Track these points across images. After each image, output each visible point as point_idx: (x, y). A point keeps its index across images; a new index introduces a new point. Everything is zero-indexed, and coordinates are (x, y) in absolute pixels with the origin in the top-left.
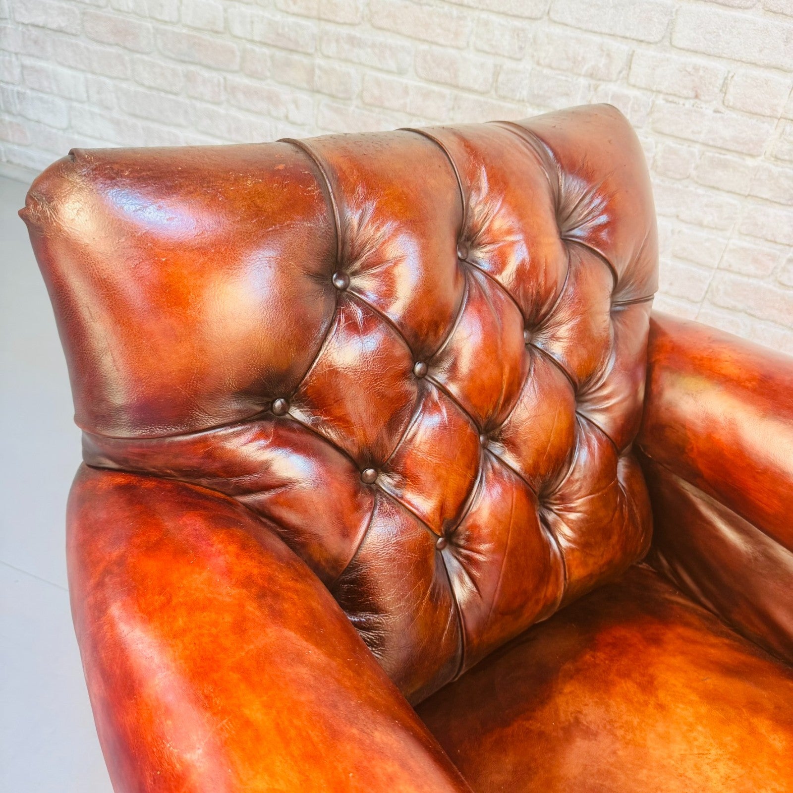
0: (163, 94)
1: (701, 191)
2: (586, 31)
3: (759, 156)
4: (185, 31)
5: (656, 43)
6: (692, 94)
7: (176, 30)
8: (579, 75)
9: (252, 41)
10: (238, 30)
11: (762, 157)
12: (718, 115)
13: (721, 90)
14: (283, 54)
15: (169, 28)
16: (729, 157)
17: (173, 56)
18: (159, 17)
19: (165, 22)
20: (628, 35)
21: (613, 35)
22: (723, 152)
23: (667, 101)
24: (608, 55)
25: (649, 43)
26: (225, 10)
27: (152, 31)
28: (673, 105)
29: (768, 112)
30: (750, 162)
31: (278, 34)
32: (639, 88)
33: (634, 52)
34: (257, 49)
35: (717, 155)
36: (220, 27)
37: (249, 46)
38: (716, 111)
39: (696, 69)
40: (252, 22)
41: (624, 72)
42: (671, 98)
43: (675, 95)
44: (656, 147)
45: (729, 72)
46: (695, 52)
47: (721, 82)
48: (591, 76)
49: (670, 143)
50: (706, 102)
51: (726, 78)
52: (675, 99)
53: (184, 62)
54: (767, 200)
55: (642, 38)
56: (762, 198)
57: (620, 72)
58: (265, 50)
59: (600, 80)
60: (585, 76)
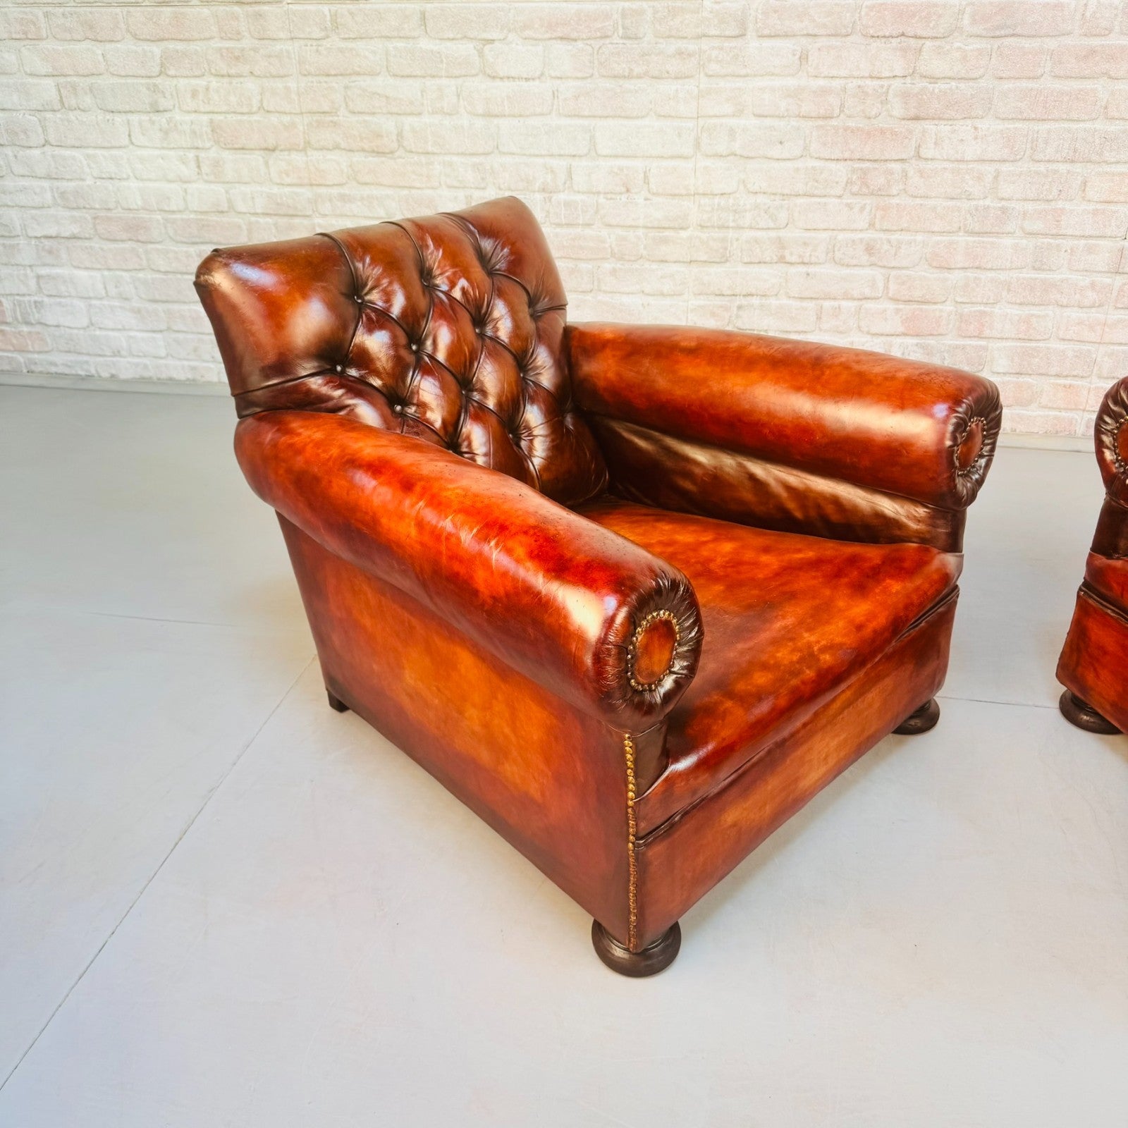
0: (179, 276)
1: (654, 266)
2: (530, 155)
3: (688, 228)
4: (192, 216)
5: (586, 155)
6: (624, 189)
7: (184, 216)
8: (534, 192)
9: (255, 214)
10: (241, 207)
11: (692, 229)
12: (648, 202)
13: (645, 182)
14: (285, 220)
15: (178, 216)
16: (667, 233)
17: (185, 240)
18: (167, 208)
19: (173, 212)
20: (562, 153)
21: (552, 155)
22: (661, 230)
23: (607, 199)
24: (552, 171)
25: (580, 156)
26: (227, 192)
27: (162, 221)
28: (612, 201)
29: (684, 192)
30: (684, 234)
31: (278, 204)
32: (583, 193)
33: (571, 165)
34: (261, 220)
35: (657, 234)
36: (225, 207)
37: (253, 219)
38: (646, 199)
39: (621, 169)
40: (253, 198)
41: (568, 182)
42: (609, 196)
43: (611, 193)
44: (610, 238)
45: (646, 167)
46: (616, 156)
47: (642, 175)
48: (544, 190)
49: (619, 232)
50: (636, 193)
51: (645, 172)
52: (613, 196)
53: (196, 243)
54: (705, 262)
55: (574, 153)
56: (701, 261)
57: (565, 183)
58: (269, 220)
59: (551, 192)
60: (538, 191)
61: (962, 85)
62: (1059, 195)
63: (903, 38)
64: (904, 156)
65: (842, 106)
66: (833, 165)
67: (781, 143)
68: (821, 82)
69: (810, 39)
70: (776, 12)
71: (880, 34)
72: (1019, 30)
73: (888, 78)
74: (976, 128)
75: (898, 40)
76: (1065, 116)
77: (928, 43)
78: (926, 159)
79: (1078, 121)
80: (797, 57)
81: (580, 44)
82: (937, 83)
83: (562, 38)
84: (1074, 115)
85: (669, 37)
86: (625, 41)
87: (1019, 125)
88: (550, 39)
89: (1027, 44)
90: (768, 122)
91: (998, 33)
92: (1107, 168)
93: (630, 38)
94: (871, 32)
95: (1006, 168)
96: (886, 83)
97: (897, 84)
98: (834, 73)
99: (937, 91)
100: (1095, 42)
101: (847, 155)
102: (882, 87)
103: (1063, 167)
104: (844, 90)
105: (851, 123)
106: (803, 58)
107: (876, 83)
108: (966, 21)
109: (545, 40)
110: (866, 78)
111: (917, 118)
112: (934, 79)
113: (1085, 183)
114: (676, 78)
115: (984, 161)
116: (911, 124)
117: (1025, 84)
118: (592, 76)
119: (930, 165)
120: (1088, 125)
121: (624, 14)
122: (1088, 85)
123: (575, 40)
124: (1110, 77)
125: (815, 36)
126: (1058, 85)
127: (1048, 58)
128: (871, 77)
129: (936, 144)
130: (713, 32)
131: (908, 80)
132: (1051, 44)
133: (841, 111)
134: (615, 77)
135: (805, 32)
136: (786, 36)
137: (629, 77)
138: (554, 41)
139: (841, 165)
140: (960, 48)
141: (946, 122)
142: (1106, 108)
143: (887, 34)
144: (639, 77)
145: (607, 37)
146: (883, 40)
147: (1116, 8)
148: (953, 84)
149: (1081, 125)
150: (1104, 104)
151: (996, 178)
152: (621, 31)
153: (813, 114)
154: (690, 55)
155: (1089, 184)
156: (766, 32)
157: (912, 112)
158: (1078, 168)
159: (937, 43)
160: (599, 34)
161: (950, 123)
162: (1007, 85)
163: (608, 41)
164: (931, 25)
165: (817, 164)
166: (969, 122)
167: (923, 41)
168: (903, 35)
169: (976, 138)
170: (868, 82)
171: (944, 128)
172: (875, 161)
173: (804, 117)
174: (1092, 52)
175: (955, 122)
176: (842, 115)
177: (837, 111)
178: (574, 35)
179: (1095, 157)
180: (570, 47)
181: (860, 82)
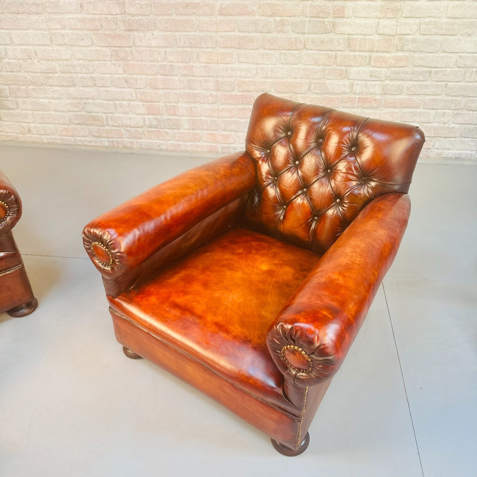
61: (143, 18)
62: (190, 60)
64: (129, 45)
65: (101, 25)
66: (104, 49)
67: (82, 40)
68: (91, 16)
73: (116, 14)
74: (153, 34)
76: (184, 30)
78: (138, 46)
80: (79, 6)
82: (134, 17)
84: (187, 30)
87: (168, 33)
90: (75, 31)
92: (205, 50)
95: (168, 50)
96: (115, 16)
97: (119, 17)
98: (94, 12)
99: (134, 20)
101: (108, 45)
102: (114, 18)
103: (189, 50)
104: (100, 19)
105: (107, 32)
107: (111, 16)
110: (107, 14)
111: (130, 30)
112: (133, 16)
113: (198, 55)
114: (36, 14)
115: (159, 47)
116: (129, 33)
117: (166, 17)
119: (140, 49)
120: (193, 33)
122: (190, 18)
124: (197, 15)
126: (179, 18)
128: (109, 14)
129: (140, 40)
131: (123, 15)
133: (102, 28)
134: (13, 13)
137: (18, 13)
139: (107, 49)
140: (138, 3)
141: (142, 32)
142: (198, 26)
148: (140, 17)
149: (191, 33)
153: (91, 29)
155: (199, 56)
157: (128, 28)
158: (194, 50)
161: (143, 32)
162: (160, 18)
165: (98, 48)
166: (150, 32)
169: (154, 38)
170: (109, 16)
171: (142, 34)
173: (88, 30)
175: (145, 32)
176: (102, 29)
177: (100, 28)
179: (199, 46)
181: (106, 16)
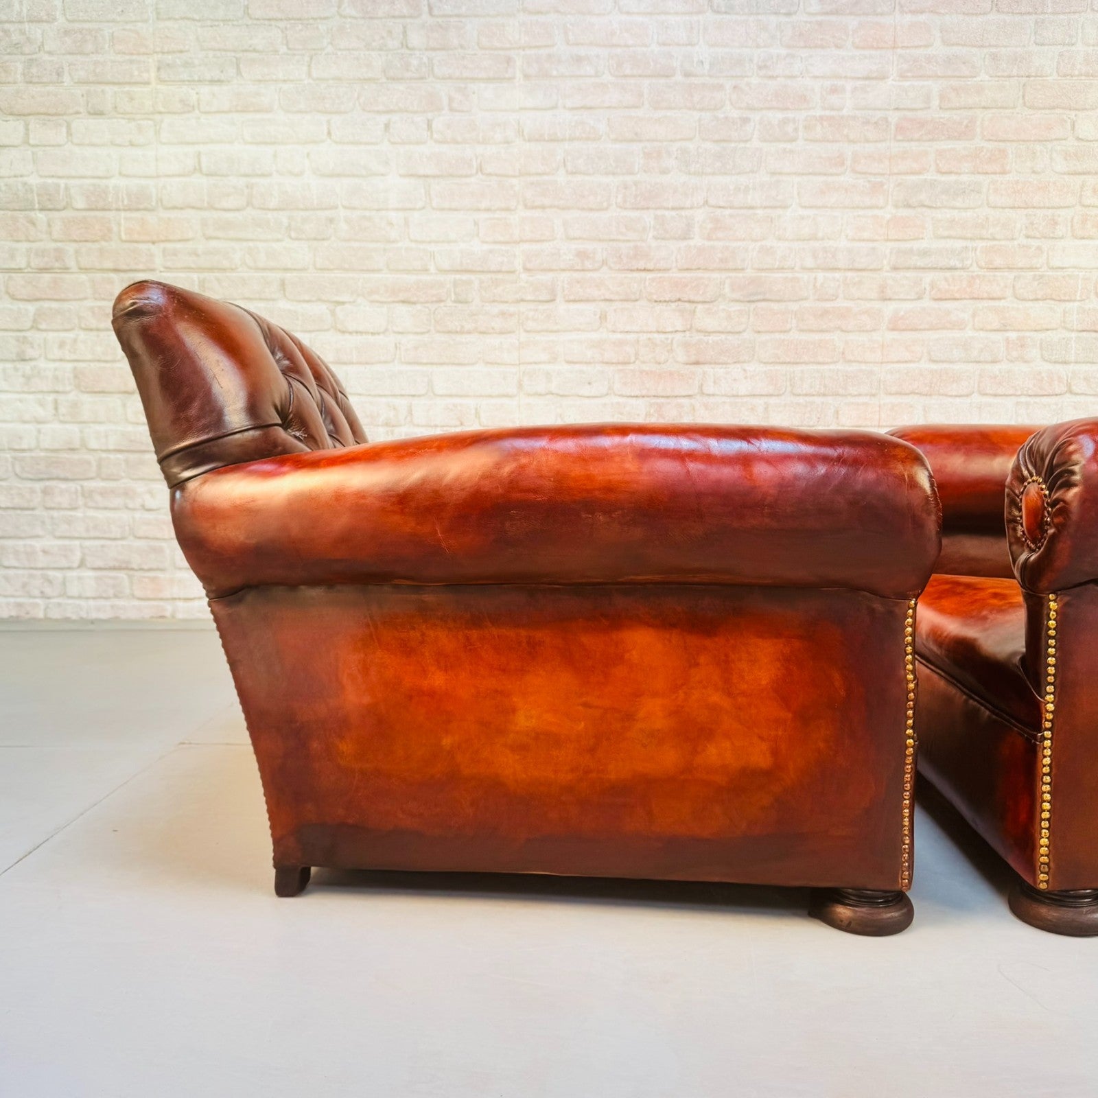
0: (19, 512)
2: (375, 396)
4: (42, 454)
5: (424, 395)
6: (458, 423)
7: (33, 454)
8: (378, 426)
9: (107, 451)
10: (93, 444)
13: (476, 417)
14: (136, 456)
15: (27, 454)
17: (30, 476)
18: (17, 447)
19: (23, 450)
20: (403, 393)
21: (394, 396)
24: (394, 409)
25: (419, 396)
26: (81, 432)
27: (10, 460)
31: (131, 441)
32: (423, 426)
33: (411, 403)
34: (112, 456)
36: (77, 444)
37: (104, 455)
39: (455, 407)
41: (409, 418)
43: (447, 426)
45: (477, 405)
46: (451, 396)
47: (473, 411)
51: (476, 409)
53: (42, 480)
55: (414, 393)
57: (406, 418)
58: (119, 456)
60: (382, 425)
61: (730, 337)
62: (818, 422)
63: (680, 303)
64: (690, 393)
65: (637, 354)
66: (633, 401)
67: (589, 383)
68: (619, 336)
69: (608, 303)
70: (578, 282)
71: (662, 299)
72: (768, 296)
73: (672, 332)
74: (745, 370)
75: (676, 304)
76: (812, 360)
77: (700, 306)
78: (709, 395)
79: (823, 363)
80: (598, 316)
81: (419, 307)
82: (709, 336)
83: (403, 302)
84: (820, 359)
85: (494, 301)
86: (457, 305)
87: (778, 367)
88: (394, 302)
89: (775, 306)
90: (577, 367)
91: (752, 298)
92: (852, 400)
93: (461, 302)
94: (655, 297)
95: (772, 400)
96: (670, 336)
97: (678, 336)
98: (628, 328)
99: (710, 342)
100: (828, 305)
101: (644, 393)
102: (667, 339)
103: (818, 400)
104: (638, 341)
105: (645, 367)
106: (603, 317)
107: (663, 336)
108: (727, 290)
109: (389, 303)
110: (654, 332)
111: (697, 363)
112: (708, 333)
113: (837, 412)
114: (501, 333)
115: (754, 395)
116: (693, 368)
117: (777, 336)
118: (429, 331)
119: (712, 400)
120: (832, 367)
121: (455, 284)
122: (826, 336)
123: (414, 303)
124: (843, 331)
125: (611, 300)
126: (805, 337)
127: (793, 317)
128: (658, 332)
129: (715, 382)
130: (529, 298)
131: (687, 334)
132: (794, 307)
133: (637, 359)
134: (449, 332)
135: (603, 298)
136: (587, 301)
137: (461, 332)
138: (397, 304)
139: (640, 401)
140: (724, 310)
141: (721, 366)
142: (843, 353)
143: (667, 299)
144: (469, 332)
145: (441, 301)
146: (665, 304)
147: (838, 281)
148: (723, 336)
149: (826, 367)
150: (841, 350)
151: (766, 409)
152: (453, 297)
153: (614, 361)
154: (511, 315)
155: (840, 412)
156: (572, 297)
157: (693, 358)
158: (830, 400)
159: (707, 306)
160: (434, 299)
161: (724, 366)
162: (764, 337)
163: (442, 304)
164: (701, 293)
165: (621, 400)
166: (738, 365)
167: (695, 305)
168: (679, 300)
169: (746, 378)
170: (656, 335)
171: (720, 371)
172: (668, 397)
173: (607, 363)
174: (825, 312)
175: (728, 366)
176: (637, 362)
177: (633, 359)
178: (415, 299)
179: (841, 391)
180: (410, 309)
181: (649, 335)
